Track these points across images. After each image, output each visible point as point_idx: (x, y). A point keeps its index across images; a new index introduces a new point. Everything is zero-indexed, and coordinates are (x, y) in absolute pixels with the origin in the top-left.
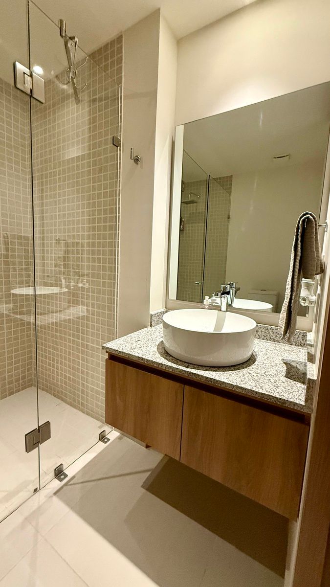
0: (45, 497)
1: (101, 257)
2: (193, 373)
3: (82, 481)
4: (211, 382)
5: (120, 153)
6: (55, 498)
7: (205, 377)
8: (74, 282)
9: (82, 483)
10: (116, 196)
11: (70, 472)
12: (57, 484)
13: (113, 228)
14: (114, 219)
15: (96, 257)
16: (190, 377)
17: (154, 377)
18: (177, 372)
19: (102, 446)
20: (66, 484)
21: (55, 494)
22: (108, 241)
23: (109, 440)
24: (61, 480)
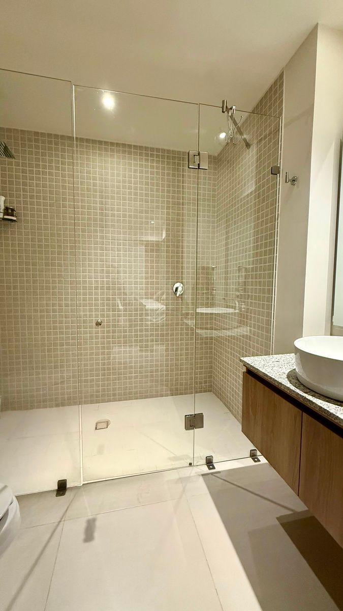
0: (196, 473)
1: (262, 280)
2: (307, 399)
3: (225, 478)
4: (325, 413)
5: (279, 180)
6: (201, 478)
7: (319, 406)
8: (245, 305)
9: (224, 480)
10: (275, 221)
11: (219, 467)
12: (205, 469)
13: (272, 252)
14: (273, 243)
15: (258, 280)
16: (305, 403)
17: (277, 396)
18: (294, 395)
19: (250, 462)
20: (212, 474)
21: (203, 475)
22: (267, 264)
23: (260, 461)
24: (210, 469)
